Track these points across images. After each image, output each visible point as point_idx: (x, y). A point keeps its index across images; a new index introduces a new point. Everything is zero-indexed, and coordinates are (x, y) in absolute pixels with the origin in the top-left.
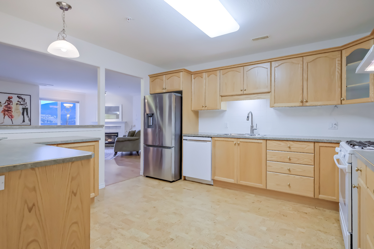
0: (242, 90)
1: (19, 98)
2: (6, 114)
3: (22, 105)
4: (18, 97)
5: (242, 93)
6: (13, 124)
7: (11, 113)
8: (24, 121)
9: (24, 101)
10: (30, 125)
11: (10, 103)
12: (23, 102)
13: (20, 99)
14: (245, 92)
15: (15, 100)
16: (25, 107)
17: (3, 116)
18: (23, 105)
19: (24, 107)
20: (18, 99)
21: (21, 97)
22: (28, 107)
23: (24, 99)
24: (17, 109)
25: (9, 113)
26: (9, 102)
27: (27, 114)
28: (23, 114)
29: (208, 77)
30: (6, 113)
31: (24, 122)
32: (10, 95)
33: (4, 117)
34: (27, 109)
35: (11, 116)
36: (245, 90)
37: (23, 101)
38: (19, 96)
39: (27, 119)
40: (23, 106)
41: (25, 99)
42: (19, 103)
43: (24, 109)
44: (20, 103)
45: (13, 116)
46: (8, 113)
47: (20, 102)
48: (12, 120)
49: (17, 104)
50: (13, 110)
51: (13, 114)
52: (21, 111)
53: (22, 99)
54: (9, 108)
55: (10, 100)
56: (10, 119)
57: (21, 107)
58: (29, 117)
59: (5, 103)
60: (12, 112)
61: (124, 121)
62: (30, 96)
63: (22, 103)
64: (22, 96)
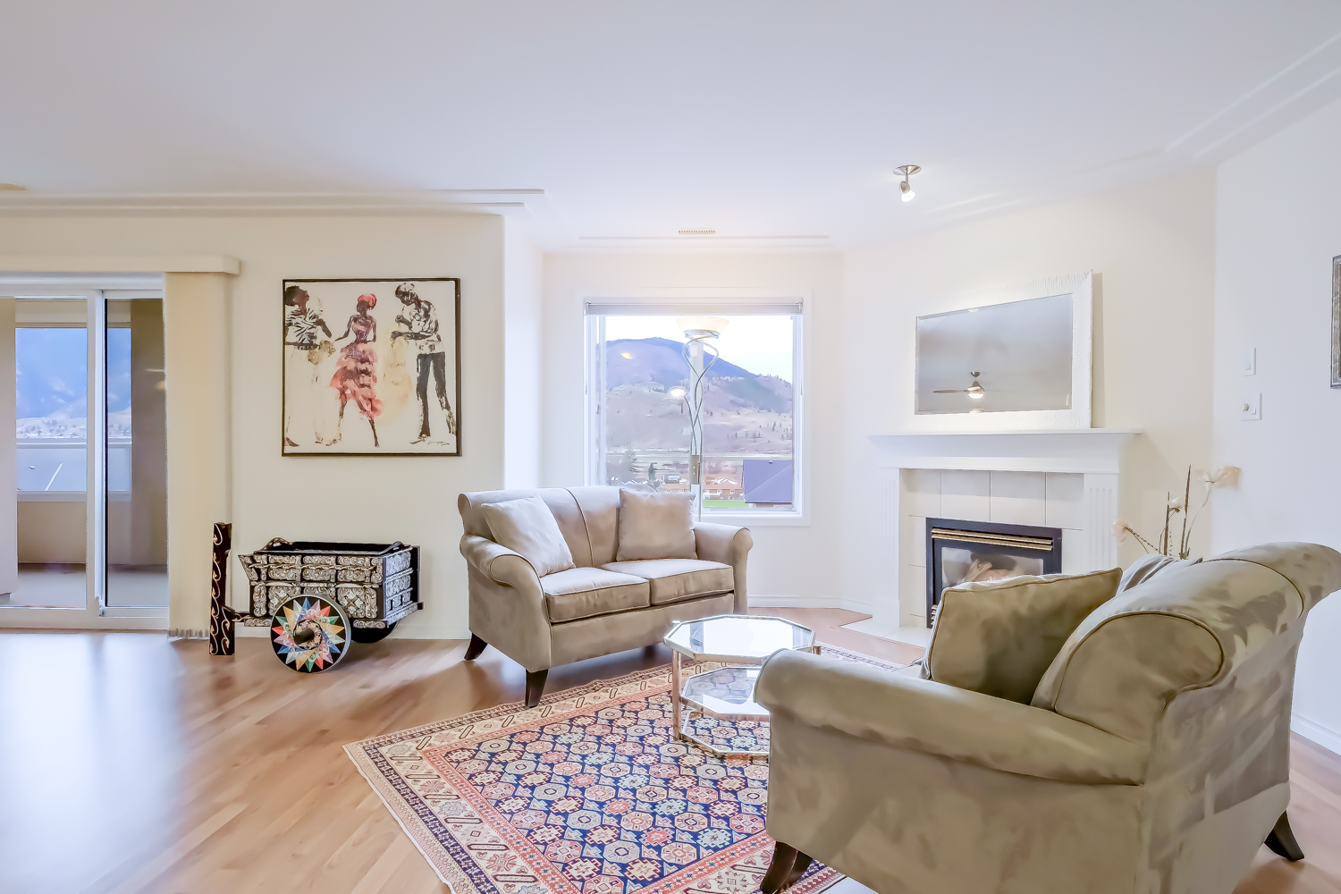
1: (403, 302)
2: (348, 392)
3: (417, 336)
4: (400, 293)
6: (376, 444)
7: (369, 386)
8: (425, 431)
9: (427, 315)
10: (458, 453)
11: (367, 333)
12: (422, 323)
13: (408, 303)
15: (388, 310)
16: (432, 347)
17: (339, 403)
18: (424, 337)
19: (427, 351)
20: (397, 307)
21: (412, 295)
22: (447, 347)
23: (427, 302)
24: (396, 364)
25: (363, 386)
26: (362, 328)
27: (441, 391)
28: (422, 391)
30: (350, 383)
31: (428, 435)
32: (366, 290)
33: (343, 406)
34: (439, 359)
35: (370, 400)
37: (422, 313)
38: (406, 287)
39: (439, 418)
40: (420, 342)
41: (428, 304)
42: (404, 328)
43: (423, 358)
44: (410, 328)
45: (378, 401)
46: (356, 389)
47: (409, 324)
48: (372, 423)
49: (396, 335)
50: (378, 368)
51: (380, 390)
52: (414, 375)
53: (418, 303)
54: (363, 361)
55: (366, 318)
56: (367, 419)
57: (412, 350)
58: (448, 407)
59: (346, 335)
60: (375, 380)
62: (457, 281)
63: (416, 329)
64: (421, 290)
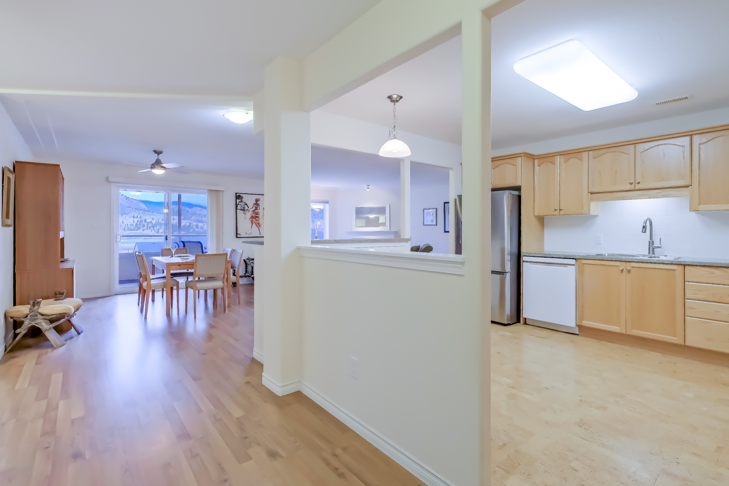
0: (631, 184)
5: (632, 187)
6: (260, 234)
14: (638, 186)
25: (257, 220)
26: (256, 206)
29: (566, 162)
30: (254, 220)
32: (257, 197)
33: (252, 225)
36: (639, 183)
45: (260, 224)
48: (259, 229)
50: (260, 216)
54: (257, 214)
55: (258, 204)
60: (260, 219)
61: (393, 230)
